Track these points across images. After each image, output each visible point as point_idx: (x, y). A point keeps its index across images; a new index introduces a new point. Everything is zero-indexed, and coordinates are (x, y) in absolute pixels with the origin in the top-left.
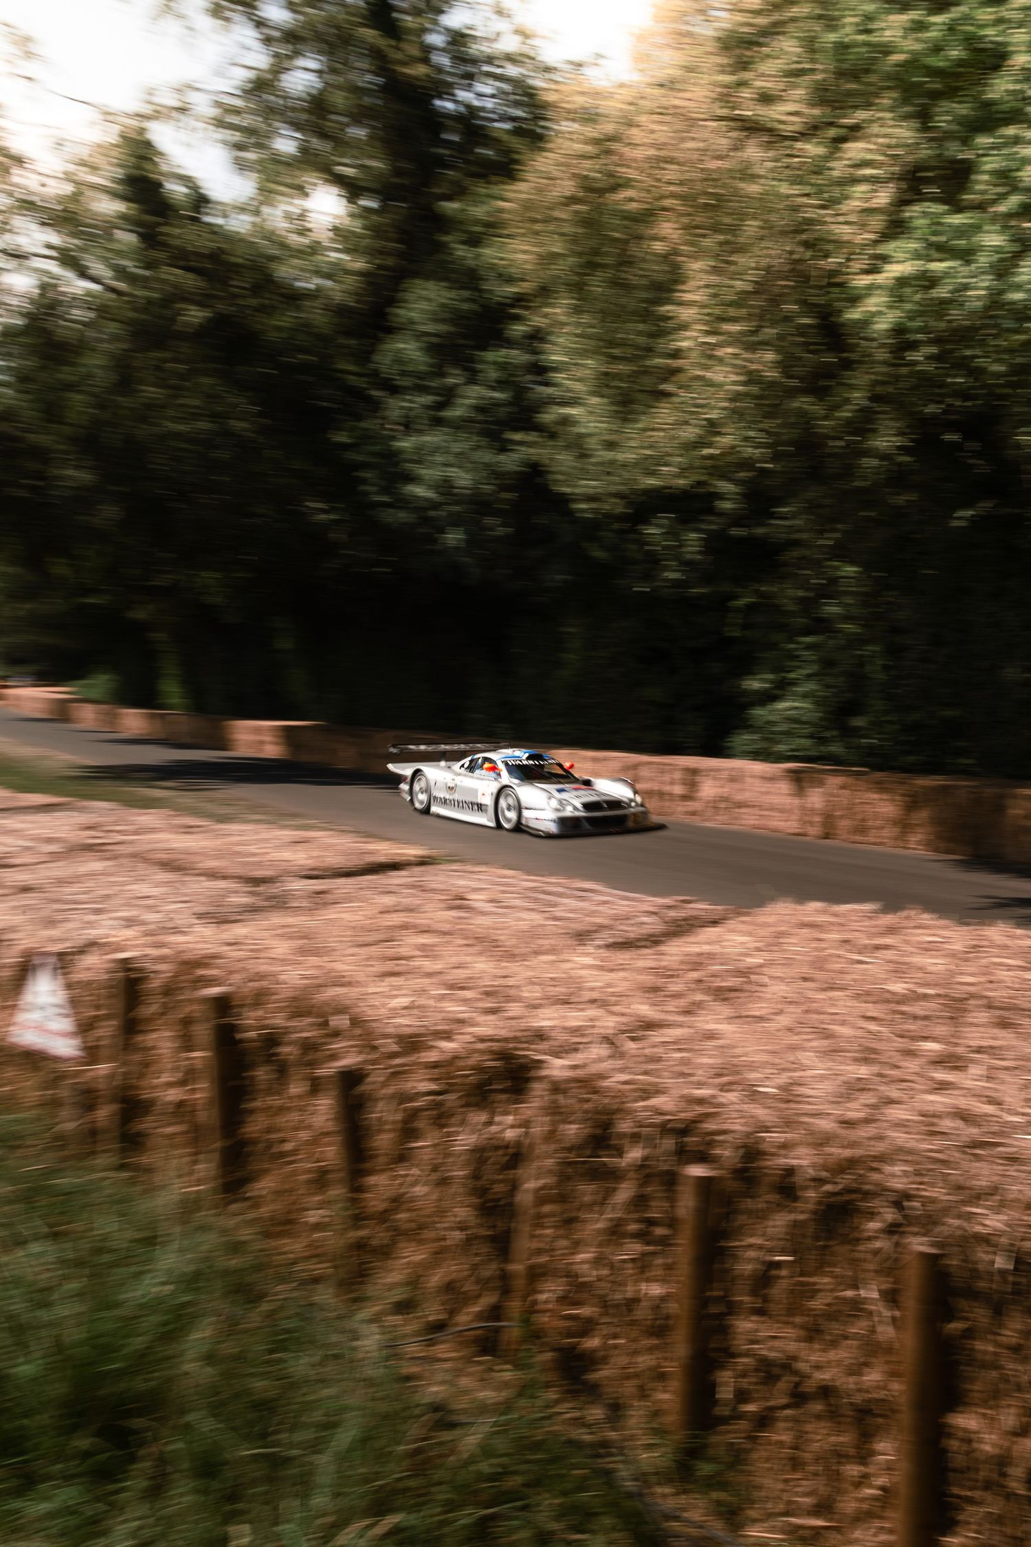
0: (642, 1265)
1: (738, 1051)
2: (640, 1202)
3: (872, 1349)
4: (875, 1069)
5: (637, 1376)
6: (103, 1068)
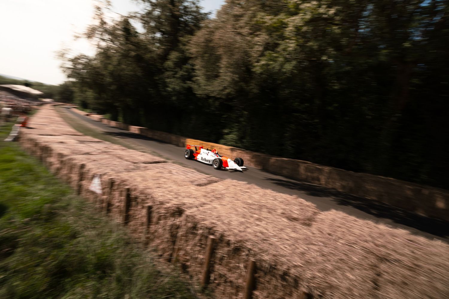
0: (199, 251)
1: (220, 212)
3: (241, 276)
4: (246, 220)
6: (105, 197)
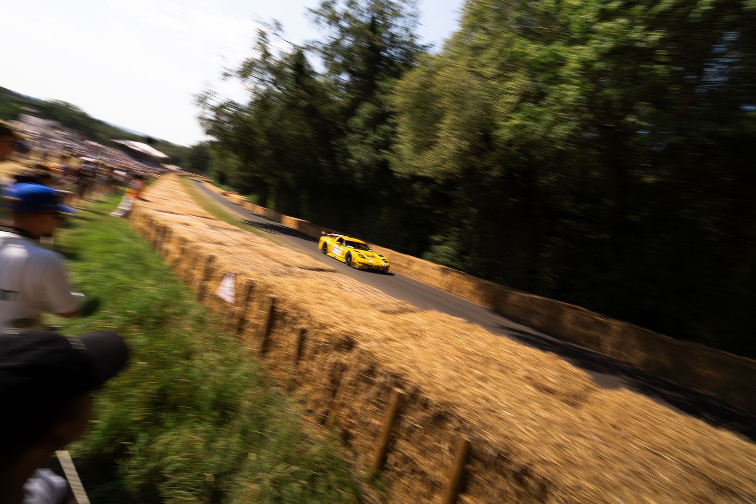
1: (416, 356)
3: (441, 465)
4: (459, 375)
5: (364, 447)
6: (238, 308)
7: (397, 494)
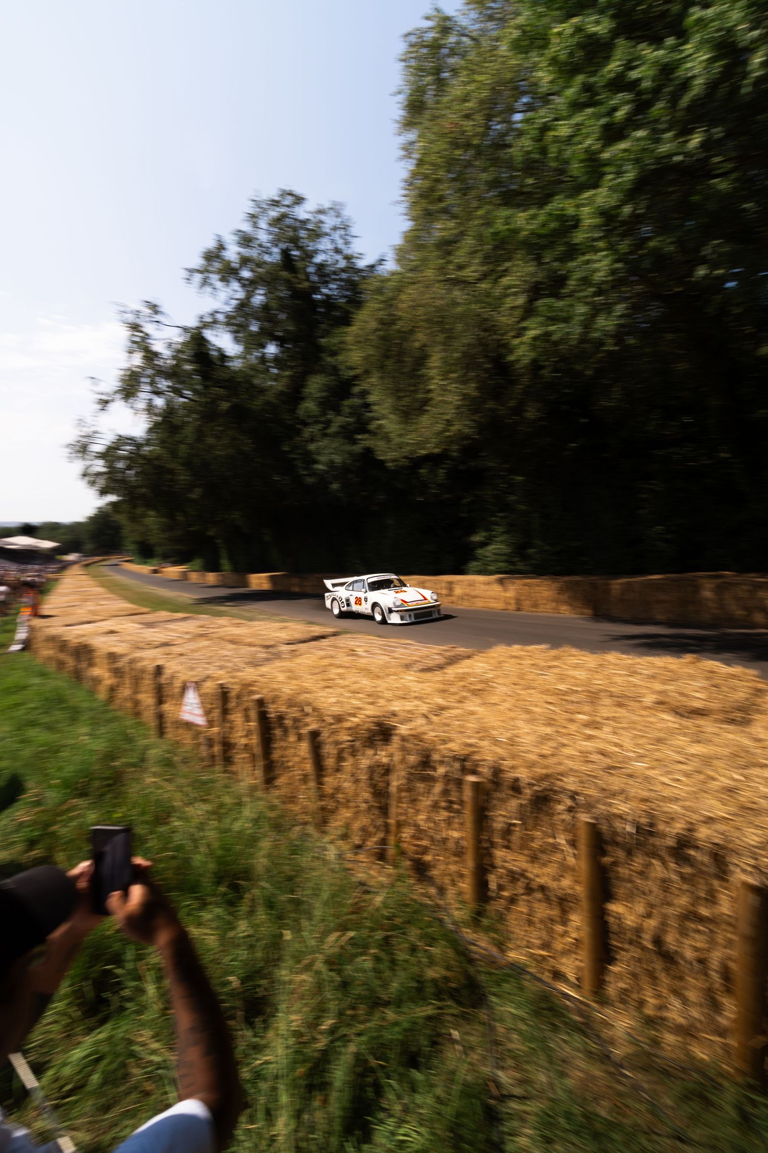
0: (449, 822)
1: (486, 720)
2: (445, 792)
3: (564, 869)
4: (555, 729)
5: (450, 875)
6: (215, 730)
7: (517, 931)
